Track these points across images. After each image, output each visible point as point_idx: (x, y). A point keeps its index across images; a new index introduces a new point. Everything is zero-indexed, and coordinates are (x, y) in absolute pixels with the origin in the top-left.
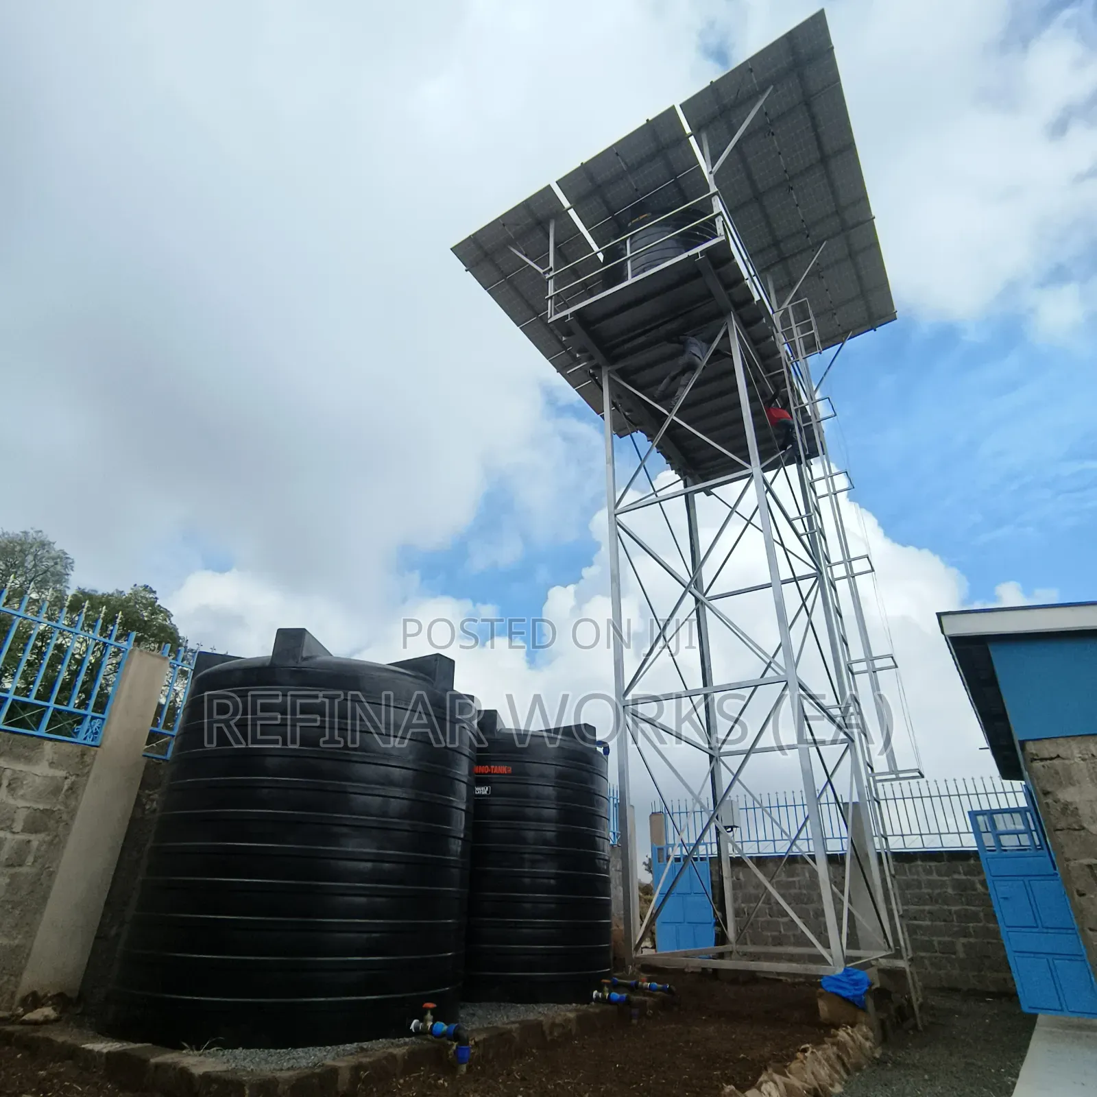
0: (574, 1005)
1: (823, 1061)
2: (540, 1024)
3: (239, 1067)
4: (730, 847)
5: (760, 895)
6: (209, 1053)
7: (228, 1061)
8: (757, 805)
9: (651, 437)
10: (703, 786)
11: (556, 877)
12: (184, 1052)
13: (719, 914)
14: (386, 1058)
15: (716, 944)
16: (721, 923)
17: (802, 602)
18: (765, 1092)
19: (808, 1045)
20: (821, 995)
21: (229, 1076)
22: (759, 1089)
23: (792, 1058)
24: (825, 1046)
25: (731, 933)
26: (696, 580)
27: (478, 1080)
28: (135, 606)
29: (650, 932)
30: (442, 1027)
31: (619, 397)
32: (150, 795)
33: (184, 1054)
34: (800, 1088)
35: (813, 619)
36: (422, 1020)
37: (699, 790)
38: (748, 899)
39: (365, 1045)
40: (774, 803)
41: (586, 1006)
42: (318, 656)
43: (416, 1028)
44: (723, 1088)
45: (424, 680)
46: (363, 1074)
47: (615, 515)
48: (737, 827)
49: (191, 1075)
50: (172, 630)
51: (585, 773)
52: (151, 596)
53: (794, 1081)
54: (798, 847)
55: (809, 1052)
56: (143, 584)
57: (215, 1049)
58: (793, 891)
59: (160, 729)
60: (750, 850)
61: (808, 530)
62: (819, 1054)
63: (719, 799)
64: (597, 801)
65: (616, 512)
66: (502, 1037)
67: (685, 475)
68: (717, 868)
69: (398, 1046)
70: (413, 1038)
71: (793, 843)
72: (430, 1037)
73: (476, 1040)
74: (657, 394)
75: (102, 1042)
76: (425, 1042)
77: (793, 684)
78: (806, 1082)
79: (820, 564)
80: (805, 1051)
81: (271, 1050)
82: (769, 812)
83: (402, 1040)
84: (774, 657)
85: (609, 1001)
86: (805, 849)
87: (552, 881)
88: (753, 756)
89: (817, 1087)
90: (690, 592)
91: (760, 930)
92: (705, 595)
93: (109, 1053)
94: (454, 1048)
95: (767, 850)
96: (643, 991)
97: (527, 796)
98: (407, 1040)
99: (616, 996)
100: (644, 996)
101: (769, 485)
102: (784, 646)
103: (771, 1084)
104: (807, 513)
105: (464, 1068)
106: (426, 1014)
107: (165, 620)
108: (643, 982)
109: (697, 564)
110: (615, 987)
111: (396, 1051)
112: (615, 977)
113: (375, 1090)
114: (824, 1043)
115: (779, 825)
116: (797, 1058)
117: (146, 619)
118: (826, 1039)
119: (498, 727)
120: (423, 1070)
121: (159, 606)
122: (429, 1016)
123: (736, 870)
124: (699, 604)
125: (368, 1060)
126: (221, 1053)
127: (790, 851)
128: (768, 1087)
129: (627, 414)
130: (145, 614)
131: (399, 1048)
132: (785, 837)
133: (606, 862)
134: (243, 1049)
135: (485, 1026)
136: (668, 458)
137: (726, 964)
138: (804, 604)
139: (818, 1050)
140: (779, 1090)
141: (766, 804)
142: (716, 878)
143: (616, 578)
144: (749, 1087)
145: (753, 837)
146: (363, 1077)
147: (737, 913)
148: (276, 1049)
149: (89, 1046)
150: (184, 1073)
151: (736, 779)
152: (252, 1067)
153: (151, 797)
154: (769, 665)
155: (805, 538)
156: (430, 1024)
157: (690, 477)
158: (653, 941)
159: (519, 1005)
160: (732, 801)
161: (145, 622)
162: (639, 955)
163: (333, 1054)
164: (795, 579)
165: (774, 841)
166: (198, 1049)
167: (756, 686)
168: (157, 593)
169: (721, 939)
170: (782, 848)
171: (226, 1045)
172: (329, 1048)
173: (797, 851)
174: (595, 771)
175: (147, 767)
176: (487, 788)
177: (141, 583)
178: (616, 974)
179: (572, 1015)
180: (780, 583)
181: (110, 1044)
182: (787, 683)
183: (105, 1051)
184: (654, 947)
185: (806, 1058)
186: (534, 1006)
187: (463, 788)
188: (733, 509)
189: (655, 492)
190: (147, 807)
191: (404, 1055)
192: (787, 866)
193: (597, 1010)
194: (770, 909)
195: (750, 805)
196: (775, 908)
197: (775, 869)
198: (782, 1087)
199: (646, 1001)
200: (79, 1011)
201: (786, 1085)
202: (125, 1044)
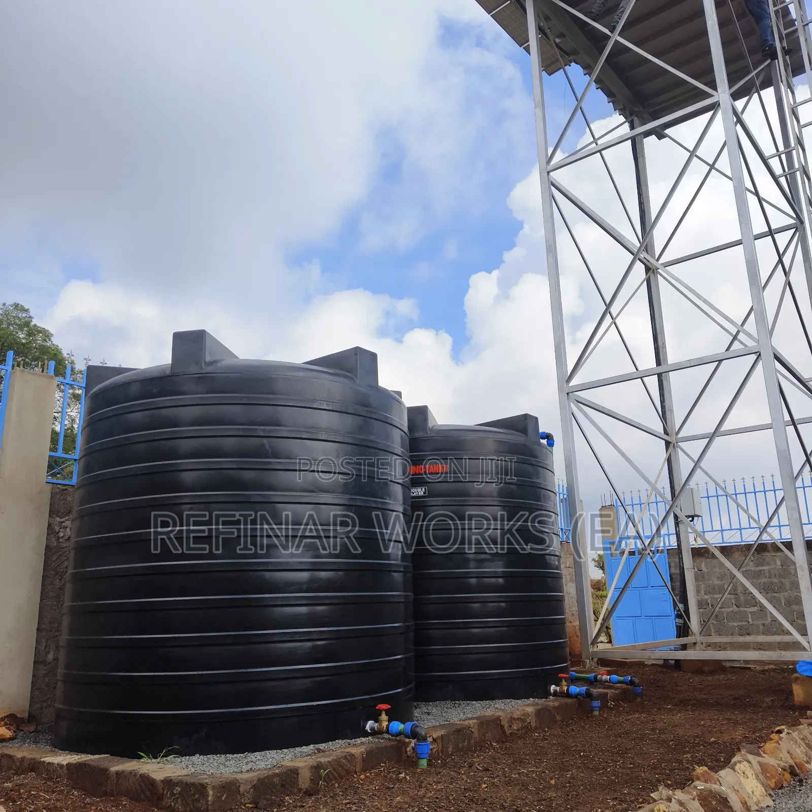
0: (531, 699)
1: (799, 741)
2: (498, 718)
3: (199, 771)
4: (692, 537)
5: (726, 586)
6: (166, 760)
7: (187, 767)
8: (720, 492)
9: (588, 68)
10: (659, 474)
11: (505, 575)
12: (142, 760)
13: (681, 606)
14: (345, 757)
15: (679, 636)
16: (683, 615)
17: (778, 259)
18: (739, 771)
19: (783, 727)
20: (796, 679)
21: (192, 780)
22: (734, 769)
23: (766, 739)
24: (801, 727)
25: (694, 624)
26: (646, 246)
27: (440, 773)
28: (8, 327)
29: (605, 628)
30: (398, 726)
31: (547, 19)
32: (62, 522)
33: (143, 762)
34: (776, 765)
35: (791, 279)
36: (376, 721)
37: (655, 478)
38: (710, 591)
39: (322, 746)
40: (740, 489)
41: (544, 700)
42: (222, 360)
43: (372, 729)
44: (694, 770)
45: (346, 377)
46: (323, 773)
47: (548, 173)
48: (698, 516)
49: (154, 780)
50: (55, 352)
51: (529, 468)
52: (24, 315)
53: (768, 760)
54: (770, 535)
55: (784, 733)
56: (12, 303)
57: (172, 756)
58: (763, 580)
59: (60, 453)
60: (714, 540)
61: (787, 170)
62: (795, 735)
63: (678, 489)
64: (544, 496)
65: (549, 168)
66: (460, 732)
67: (631, 115)
68: (677, 560)
69: (355, 745)
70: (370, 738)
71: (763, 530)
72: (386, 736)
73: (435, 736)
74: (595, 9)
75: (60, 755)
76: (382, 741)
77: (767, 355)
78: (781, 760)
79: (801, 210)
80: (780, 732)
81: (228, 755)
82: (735, 498)
83: (359, 741)
84: (743, 324)
85: (568, 695)
86: (776, 536)
87: (501, 580)
88: (717, 440)
89: (793, 764)
90: (640, 260)
91: (725, 620)
92: (658, 260)
93: (68, 765)
94: (413, 745)
95: (732, 539)
96: (603, 684)
97: (466, 494)
98: (363, 739)
99: (574, 689)
100: (604, 688)
101: (740, 115)
102: (757, 309)
103: (745, 763)
104: (785, 148)
105: (424, 763)
106: (380, 715)
107: (45, 340)
108: (602, 675)
109: (646, 225)
110: (573, 681)
111: (353, 751)
112: (572, 671)
113: (337, 785)
114: (800, 724)
115: (746, 511)
116: (772, 739)
117: (24, 341)
118: (802, 720)
119: (430, 424)
120: (382, 767)
121: (35, 325)
122: (384, 717)
123: (698, 561)
124: (650, 273)
125: (327, 759)
126: (179, 760)
127: (759, 540)
128: (742, 767)
129: (558, 40)
130: (22, 336)
131: (358, 747)
132: (753, 524)
133: (557, 558)
134: (200, 755)
135: (442, 723)
136: (609, 94)
137: (689, 655)
138: (780, 261)
139: (794, 731)
140: (754, 770)
141: (731, 490)
142: (676, 571)
143: (552, 249)
144: (722, 767)
145: (717, 527)
146: (323, 775)
147: (701, 604)
148: (233, 753)
149: (48, 759)
150: (146, 780)
151: (698, 465)
152: (212, 771)
153: (64, 524)
154: (735, 338)
155: (783, 181)
156: (385, 724)
157: (637, 116)
158: (609, 636)
159: (474, 702)
160: (692, 489)
161: (23, 344)
162: (595, 649)
163: (290, 755)
164: (771, 233)
165: (740, 529)
166: (156, 758)
167: (720, 361)
168: (31, 310)
169: (683, 631)
170: (750, 537)
171: (181, 754)
172: (286, 750)
173: (768, 538)
174: (541, 465)
175: (53, 495)
176: (423, 489)
177: (10, 302)
178: (574, 669)
179: (530, 710)
180: (752, 238)
181: (69, 756)
182: (760, 354)
183: (65, 763)
184: (610, 642)
185: (781, 739)
186: (490, 702)
187: (398, 490)
188: (693, 154)
189: (595, 141)
190: (61, 534)
191: (362, 753)
192: (756, 555)
193: (556, 704)
194: (737, 599)
195: (712, 492)
196: (742, 598)
197: (744, 558)
198: (757, 767)
199: (606, 694)
200: (32, 728)
201: (760, 763)
202: (83, 756)
